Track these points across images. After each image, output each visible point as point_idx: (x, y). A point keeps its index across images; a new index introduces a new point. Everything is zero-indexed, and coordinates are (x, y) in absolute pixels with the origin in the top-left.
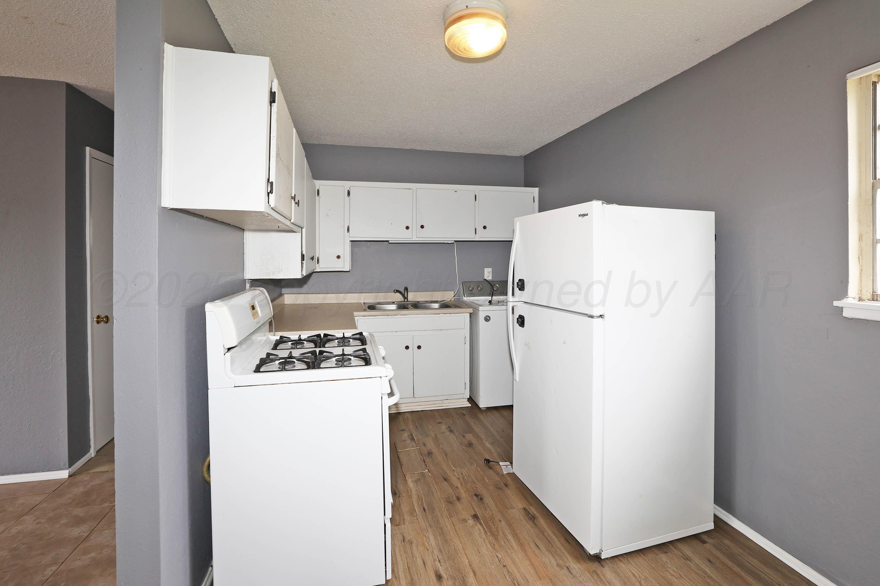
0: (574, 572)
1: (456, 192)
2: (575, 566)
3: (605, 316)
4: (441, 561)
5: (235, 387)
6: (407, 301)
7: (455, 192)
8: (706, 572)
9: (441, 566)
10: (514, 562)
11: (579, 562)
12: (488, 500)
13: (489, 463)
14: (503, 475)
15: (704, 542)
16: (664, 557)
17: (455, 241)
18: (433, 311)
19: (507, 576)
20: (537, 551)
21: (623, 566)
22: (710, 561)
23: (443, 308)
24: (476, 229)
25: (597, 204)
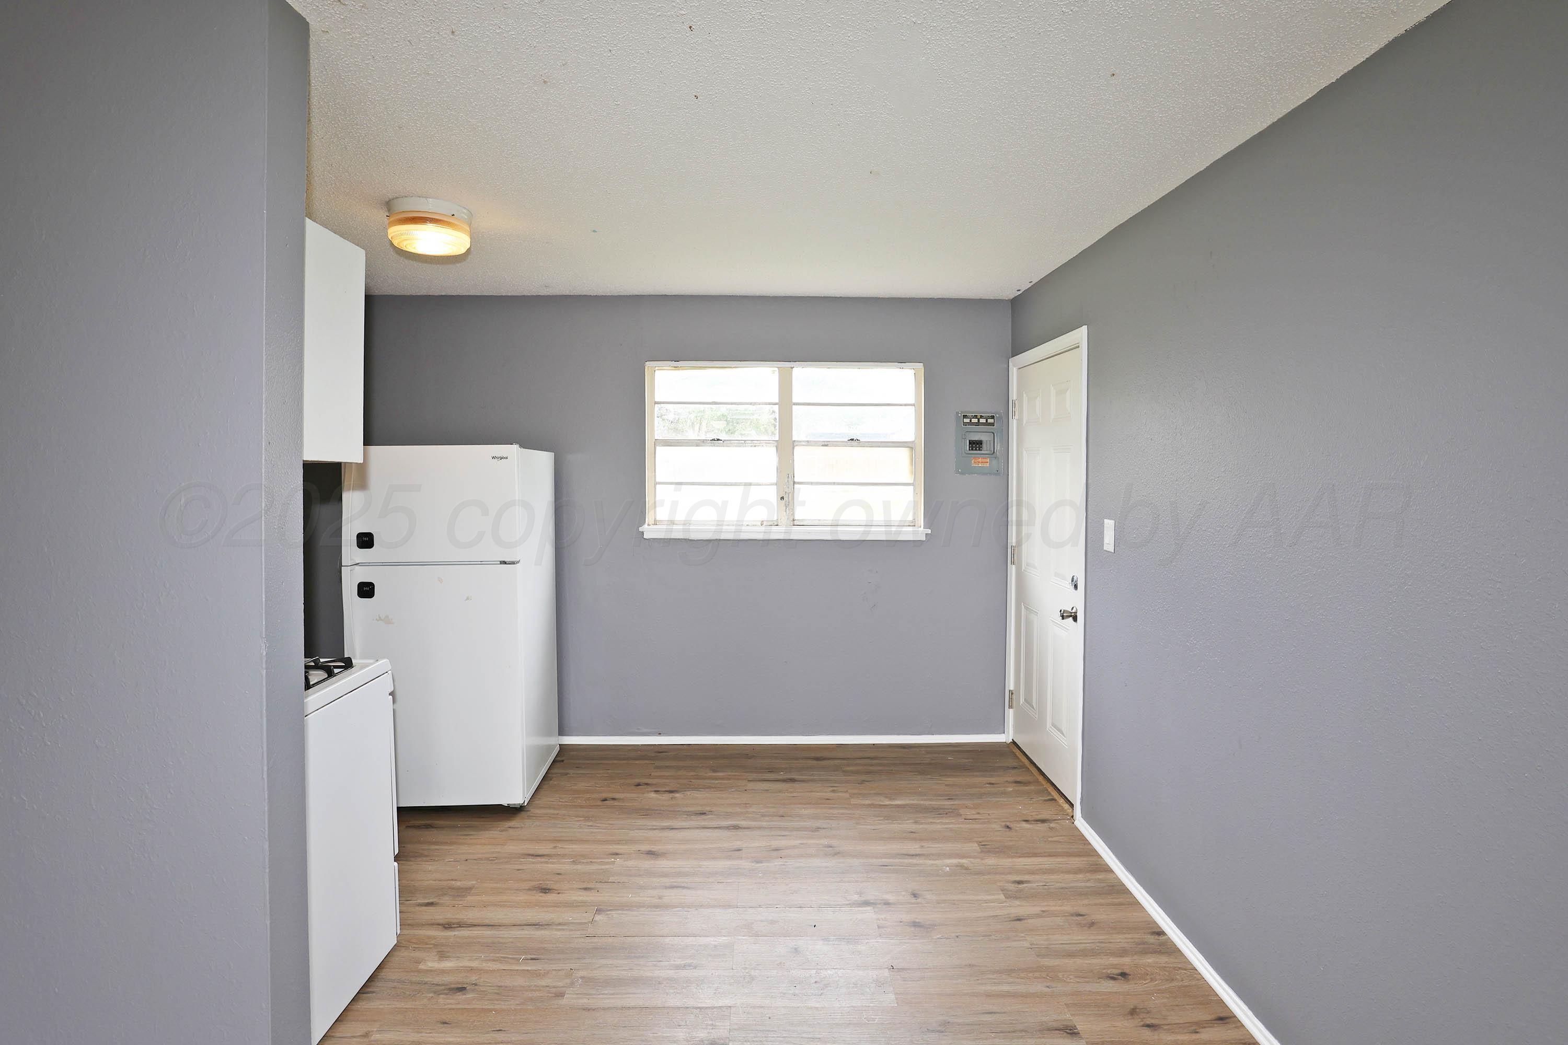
0: (518, 826)
2: (512, 823)
3: (520, 561)
8: (582, 773)
11: (510, 820)
22: (577, 767)
25: (515, 448)
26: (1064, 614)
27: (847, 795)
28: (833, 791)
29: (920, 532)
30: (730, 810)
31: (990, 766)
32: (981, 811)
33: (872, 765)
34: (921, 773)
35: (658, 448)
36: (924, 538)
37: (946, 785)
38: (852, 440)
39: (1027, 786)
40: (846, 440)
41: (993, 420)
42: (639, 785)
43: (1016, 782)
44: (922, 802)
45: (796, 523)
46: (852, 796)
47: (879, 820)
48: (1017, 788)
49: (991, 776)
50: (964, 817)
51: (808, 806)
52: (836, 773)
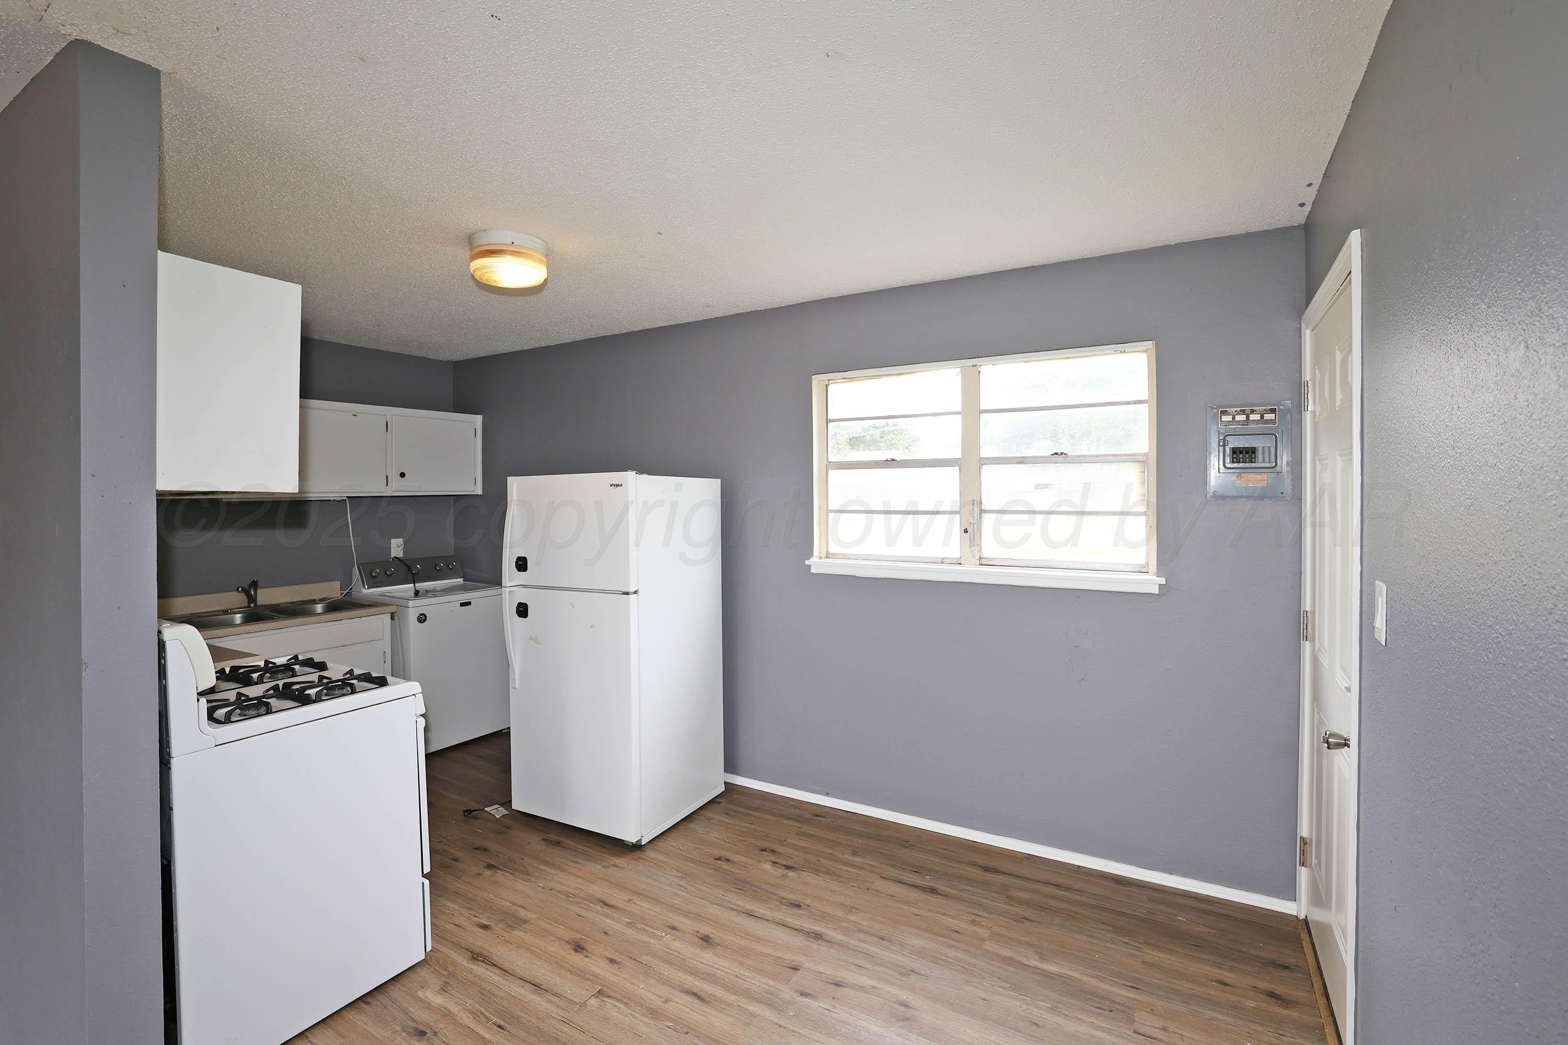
0: (621, 866)
1: (356, 415)
2: (620, 861)
3: (639, 591)
4: (477, 915)
5: (216, 746)
6: (256, 605)
7: (354, 415)
8: (726, 821)
9: (480, 919)
10: (559, 883)
11: (622, 857)
12: (493, 847)
13: (470, 814)
14: (497, 820)
15: (719, 803)
16: (691, 825)
17: (348, 497)
18: (317, 617)
19: (558, 895)
20: (576, 865)
21: (661, 844)
22: (727, 814)
23: (330, 612)
24: (387, 477)
25: (631, 474)
26: (1330, 740)
27: (985, 933)
28: (973, 922)
29: (1151, 583)
30: (830, 910)
31: (1240, 951)
32: (1172, 1026)
33: (1053, 897)
34: (1118, 930)
35: (830, 472)
36: (1157, 591)
37: (1143, 962)
38: (1056, 454)
39: (1286, 1008)
40: (1049, 455)
41: (1274, 415)
42: (764, 850)
43: (1272, 995)
44: (1085, 978)
45: (984, 562)
46: (993, 936)
47: (1001, 987)
48: (1264, 1006)
49: (1232, 969)
50: (1136, 1026)
51: (924, 934)
52: (996, 896)
